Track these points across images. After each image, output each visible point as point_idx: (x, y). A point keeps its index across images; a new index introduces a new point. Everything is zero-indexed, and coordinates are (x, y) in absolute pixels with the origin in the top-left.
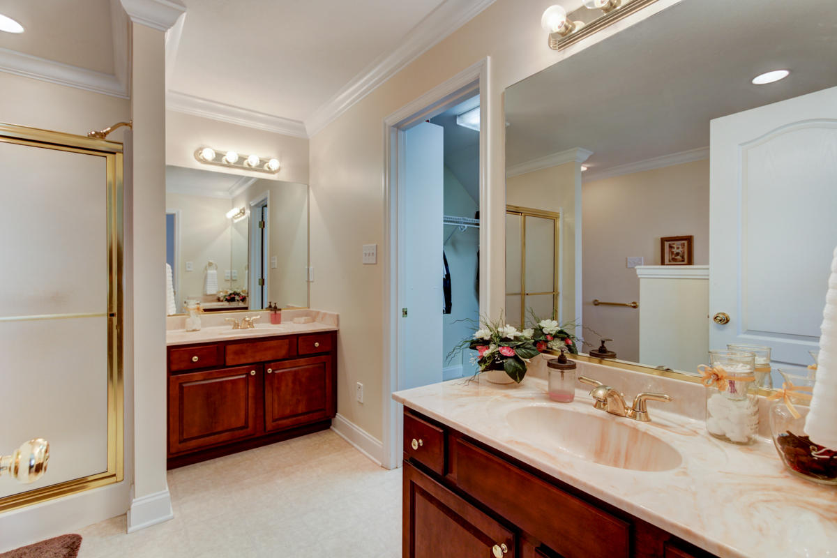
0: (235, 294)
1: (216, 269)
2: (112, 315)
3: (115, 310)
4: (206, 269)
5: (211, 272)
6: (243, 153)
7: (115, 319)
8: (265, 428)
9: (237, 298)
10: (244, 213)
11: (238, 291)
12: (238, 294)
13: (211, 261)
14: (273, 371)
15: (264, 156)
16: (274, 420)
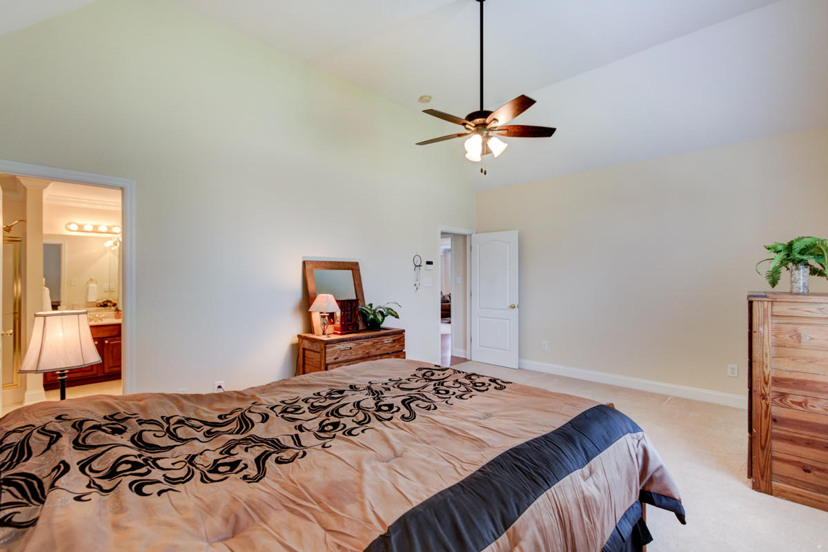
0: (107, 301)
1: (97, 283)
2: (15, 313)
3: (17, 311)
4: (88, 283)
5: (92, 285)
6: (96, 223)
7: (17, 315)
8: (104, 371)
9: (109, 304)
10: (116, 245)
11: (110, 299)
12: (110, 302)
13: (93, 278)
14: (109, 342)
15: (110, 224)
16: (109, 368)
